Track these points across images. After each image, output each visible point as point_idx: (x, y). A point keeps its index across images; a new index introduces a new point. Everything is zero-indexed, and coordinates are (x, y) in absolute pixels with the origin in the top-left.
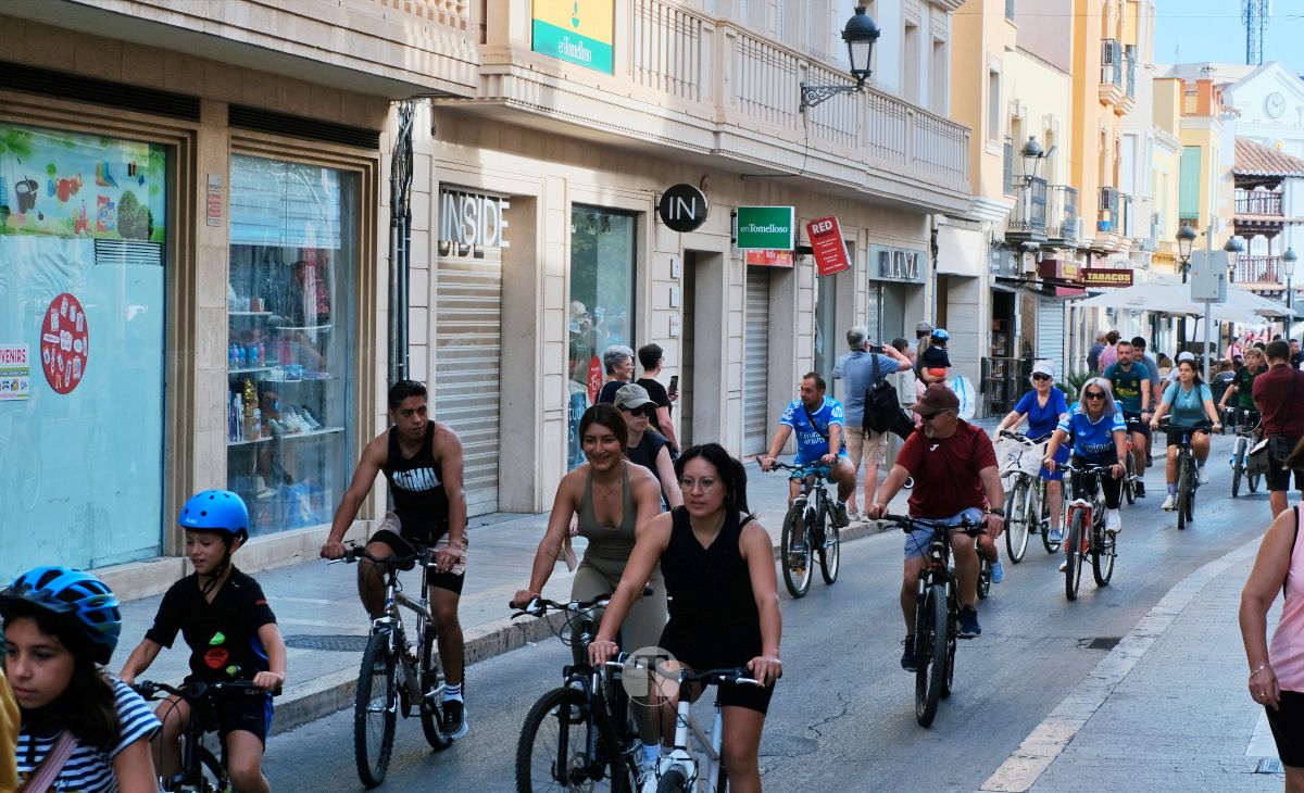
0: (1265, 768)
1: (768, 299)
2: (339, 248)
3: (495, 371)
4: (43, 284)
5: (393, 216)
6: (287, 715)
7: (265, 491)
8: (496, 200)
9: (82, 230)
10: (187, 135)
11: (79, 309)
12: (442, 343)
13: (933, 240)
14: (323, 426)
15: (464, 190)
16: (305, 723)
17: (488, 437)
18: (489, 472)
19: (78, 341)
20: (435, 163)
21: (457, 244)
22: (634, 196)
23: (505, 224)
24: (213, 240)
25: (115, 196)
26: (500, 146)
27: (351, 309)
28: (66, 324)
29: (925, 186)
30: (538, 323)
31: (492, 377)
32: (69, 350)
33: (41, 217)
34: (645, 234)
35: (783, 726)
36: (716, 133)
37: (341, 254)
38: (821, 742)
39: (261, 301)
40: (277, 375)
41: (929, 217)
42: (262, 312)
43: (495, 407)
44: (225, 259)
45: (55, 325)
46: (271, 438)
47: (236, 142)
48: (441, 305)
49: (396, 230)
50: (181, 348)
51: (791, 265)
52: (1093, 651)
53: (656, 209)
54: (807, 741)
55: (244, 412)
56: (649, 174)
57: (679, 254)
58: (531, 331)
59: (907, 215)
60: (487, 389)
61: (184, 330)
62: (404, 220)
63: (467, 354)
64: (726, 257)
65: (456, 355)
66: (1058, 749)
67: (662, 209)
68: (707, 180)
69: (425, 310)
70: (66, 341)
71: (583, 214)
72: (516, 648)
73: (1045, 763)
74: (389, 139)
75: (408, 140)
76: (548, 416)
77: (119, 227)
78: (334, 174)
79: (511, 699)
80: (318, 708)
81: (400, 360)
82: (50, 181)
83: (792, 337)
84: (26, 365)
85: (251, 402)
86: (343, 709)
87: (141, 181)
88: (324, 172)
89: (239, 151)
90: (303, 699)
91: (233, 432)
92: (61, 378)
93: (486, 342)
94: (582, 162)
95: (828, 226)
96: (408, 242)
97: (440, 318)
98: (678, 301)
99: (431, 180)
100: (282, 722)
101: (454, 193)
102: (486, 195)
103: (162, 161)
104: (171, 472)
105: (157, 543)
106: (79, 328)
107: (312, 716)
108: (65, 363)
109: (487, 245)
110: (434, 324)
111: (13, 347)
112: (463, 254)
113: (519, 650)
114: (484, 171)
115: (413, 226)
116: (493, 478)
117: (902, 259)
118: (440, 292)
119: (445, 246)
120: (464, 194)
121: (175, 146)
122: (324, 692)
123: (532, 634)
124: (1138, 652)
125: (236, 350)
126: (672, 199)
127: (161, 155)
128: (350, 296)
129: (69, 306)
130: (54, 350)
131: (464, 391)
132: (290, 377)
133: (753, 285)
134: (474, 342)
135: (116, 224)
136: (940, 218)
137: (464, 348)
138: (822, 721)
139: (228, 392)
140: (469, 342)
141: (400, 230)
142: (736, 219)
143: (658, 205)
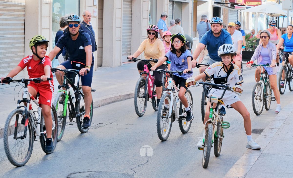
3: (23, 27)
17: (20, 52)
30: (39, 8)
31: (21, 29)
35: (119, 168)
38: (135, 176)
43: (23, 40)
54: (129, 175)
58: (37, 12)
60: (19, 34)
63: (11, 20)
65: (6, 20)
83: (140, 19)
93: (19, 15)
98: (97, 3)
124: (271, 135)
134: (14, 15)
137: (9, 17)
138: (137, 166)
140: (11, 15)
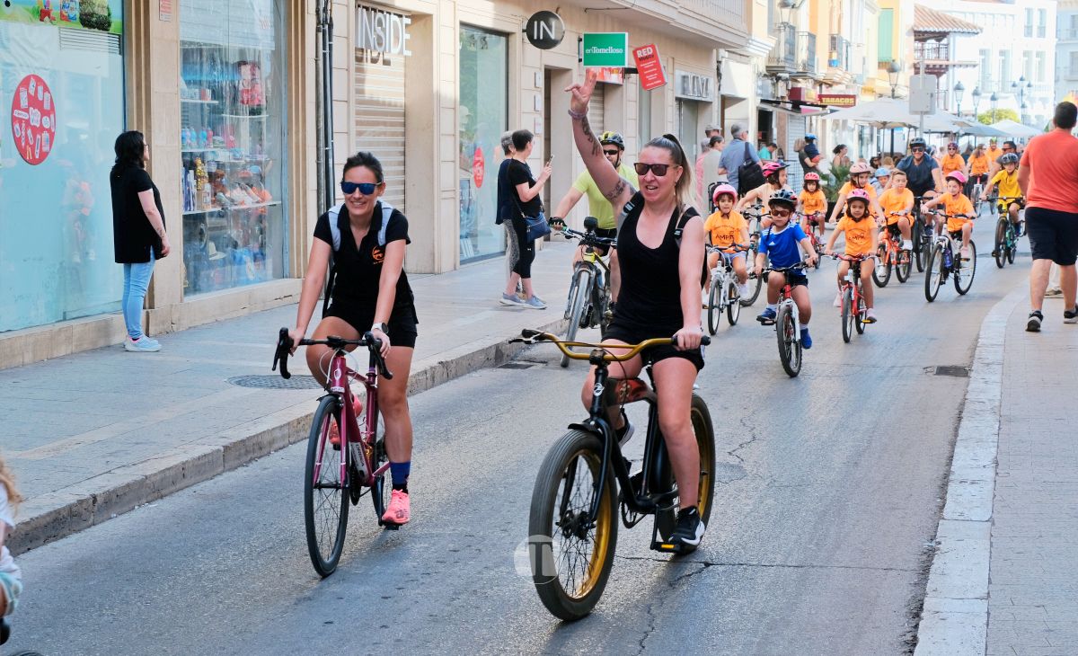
1: (603, 109)
2: (274, 49)
3: (402, 158)
4: (11, 65)
5: (318, 23)
6: (243, 451)
7: (216, 254)
8: (400, 16)
9: (46, 18)
11: (46, 89)
12: (360, 134)
13: (718, 69)
14: (263, 200)
15: (375, 6)
16: (259, 458)
19: (44, 118)
21: (369, 51)
22: (507, 19)
23: (407, 36)
24: (166, 36)
27: (284, 102)
28: (34, 102)
29: (717, 24)
30: (435, 118)
31: (399, 163)
32: (38, 126)
33: (8, 4)
34: (515, 51)
37: (276, 54)
38: (747, 467)
39: (209, 92)
40: (224, 156)
41: (715, 51)
42: (209, 101)
43: (401, 188)
44: (176, 50)
45: (24, 102)
46: (220, 209)
48: (358, 102)
49: (321, 35)
51: (620, 82)
53: (524, 31)
54: (732, 466)
55: (196, 186)
57: (540, 69)
58: (430, 126)
59: (700, 45)
60: (397, 173)
61: (142, 112)
62: (327, 27)
63: (379, 144)
64: (575, 73)
65: (370, 144)
67: (529, 31)
68: (560, 11)
69: (345, 103)
70: (35, 117)
71: (466, 31)
72: (443, 382)
73: (988, 488)
76: (444, 195)
77: (81, 19)
79: (446, 430)
80: (271, 443)
81: (326, 146)
85: (202, 178)
86: (295, 443)
90: (257, 435)
91: (187, 204)
92: (31, 150)
93: (393, 134)
95: (649, 51)
96: (330, 46)
97: (358, 113)
98: (541, 105)
100: (238, 457)
101: (367, 9)
106: (47, 106)
107: (265, 451)
108: (35, 137)
109: (393, 52)
110: (353, 118)
112: (374, 61)
113: (443, 385)
115: (335, 32)
117: (698, 81)
119: (359, 54)
120: (375, 10)
122: (277, 428)
123: (453, 371)
124: (995, 378)
125: (188, 133)
126: (536, 23)
128: (284, 90)
129: (37, 85)
130: (24, 125)
132: (234, 158)
134: (384, 134)
135: (78, 16)
136: (723, 52)
137: (376, 139)
138: (737, 446)
139: (181, 169)
140: (380, 134)
141: (324, 35)
142: (582, 43)
143: (525, 28)
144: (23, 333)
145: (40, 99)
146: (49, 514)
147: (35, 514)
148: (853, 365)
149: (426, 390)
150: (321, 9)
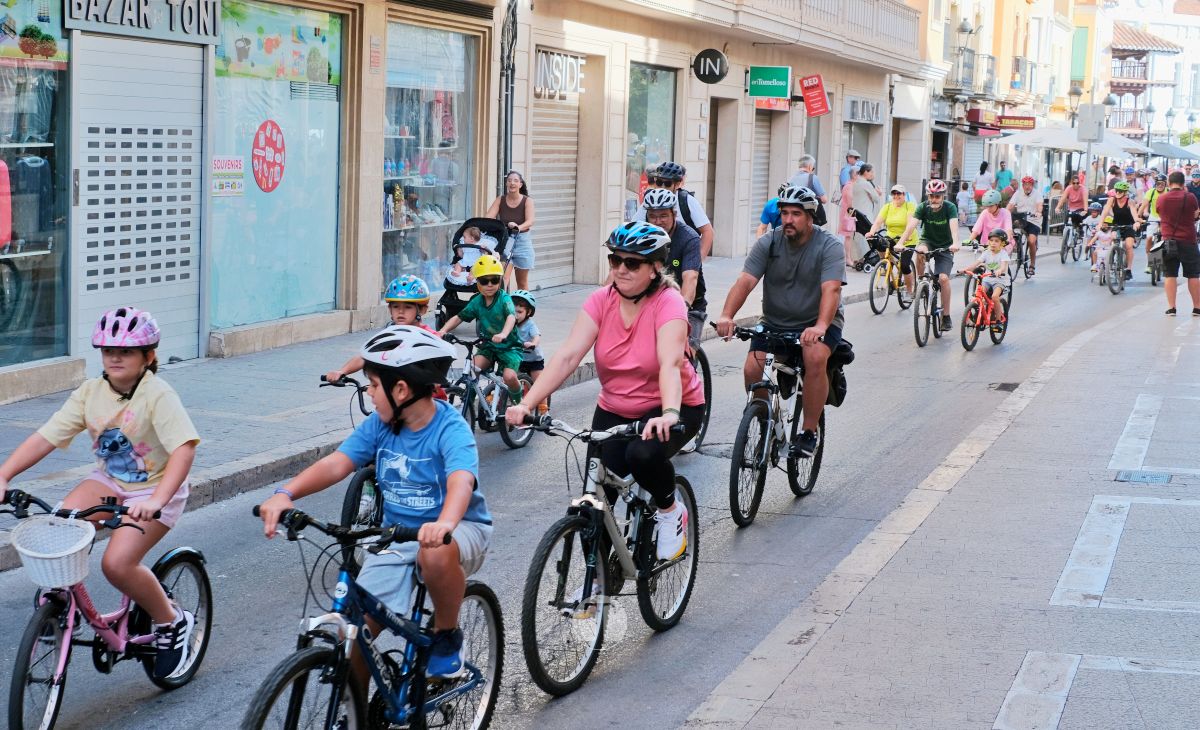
0: (1121, 478)
1: (770, 133)
2: (464, 90)
3: (573, 182)
4: (252, 113)
5: (502, 68)
7: (408, 265)
8: (576, 58)
9: (281, 75)
10: (357, 7)
11: (279, 132)
12: (536, 161)
13: (891, 93)
14: (450, 219)
15: (554, 51)
17: (567, 229)
18: (567, 255)
19: (278, 155)
20: (532, 31)
21: (547, 89)
22: (675, 57)
23: (582, 76)
24: (374, 85)
25: (305, 50)
26: (580, 19)
27: (471, 136)
28: (270, 142)
29: (886, 53)
30: (604, 148)
31: (571, 187)
32: (272, 161)
33: (253, 65)
34: (683, 84)
36: (736, 12)
37: (466, 94)
39: (407, 128)
40: (417, 182)
41: (888, 76)
42: (408, 136)
43: (572, 208)
44: (383, 95)
45: (262, 143)
47: (391, 13)
48: (536, 134)
49: (504, 79)
50: (350, 161)
51: (787, 109)
52: (999, 392)
53: (691, 66)
55: (394, 208)
56: (688, 42)
57: (706, 100)
58: (598, 154)
59: (872, 73)
60: (568, 195)
61: (353, 148)
62: (510, 72)
63: (553, 170)
64: (741, 102)
65: (545, 170)
66: (972, 462)
67: (696, 66)
68: (728, 46)
69: (524, 137)
70: (269, 153)
71: (637, 69)
72: (586, 380)
73: (963, 470)
74: (500, 14)
75: (514, 15)
77: (307, 73)
78: (461, 37)
82: (259, 39)
83: (787, 162)
84: (242, 171)
85: (399, 201)
87: (324, 40)
88: (451, 35)
89: (393, 19)
91: (386, 222)
92: (266, 180)
93: (567, 161)
94: (639, 32)
95: (815, 81)
96: (512, 88)
98: (706, 133)
99: (530, 43)
101: (546, 52)
102: (569, 54)
103: (338, 27)
104: (342, 250)
105: (333, 300)
106: (279, 145)
108: (269, 168)
109: (569, 90)
110: (530, 148)
111: (233, 158)
112: (551, 97)
114: (567, 37)
115: (516, 75)
116: (571, 259)
117: (868, 106)
118: (535, 124)
119: (538, 90)
120: (552, 53)
121: (348, 15)
124: (1032, 394)
125: (389, 164)
126: (702, 59)
127: (338, 21)
128: (470, 126)
129: (272, 129)
130: (261, 161)
131: (552, 196)
132: (427, 184)
133: (760, 124)
134: (559, 160)
135: (305, 70)
136: (896, 77)
137: (551, 165)
139: (383, 193)
140: (554, 161)
141: (507, 79)
142: (749, 75)
143: (693, 63)
144: (255, 326)
145: (274, 139)
146: (288, 459)
147: (279, 458)
148: (933, 380)
149: (573, 384)
150: (506, 54)
